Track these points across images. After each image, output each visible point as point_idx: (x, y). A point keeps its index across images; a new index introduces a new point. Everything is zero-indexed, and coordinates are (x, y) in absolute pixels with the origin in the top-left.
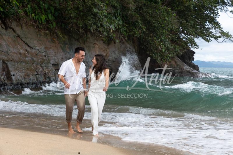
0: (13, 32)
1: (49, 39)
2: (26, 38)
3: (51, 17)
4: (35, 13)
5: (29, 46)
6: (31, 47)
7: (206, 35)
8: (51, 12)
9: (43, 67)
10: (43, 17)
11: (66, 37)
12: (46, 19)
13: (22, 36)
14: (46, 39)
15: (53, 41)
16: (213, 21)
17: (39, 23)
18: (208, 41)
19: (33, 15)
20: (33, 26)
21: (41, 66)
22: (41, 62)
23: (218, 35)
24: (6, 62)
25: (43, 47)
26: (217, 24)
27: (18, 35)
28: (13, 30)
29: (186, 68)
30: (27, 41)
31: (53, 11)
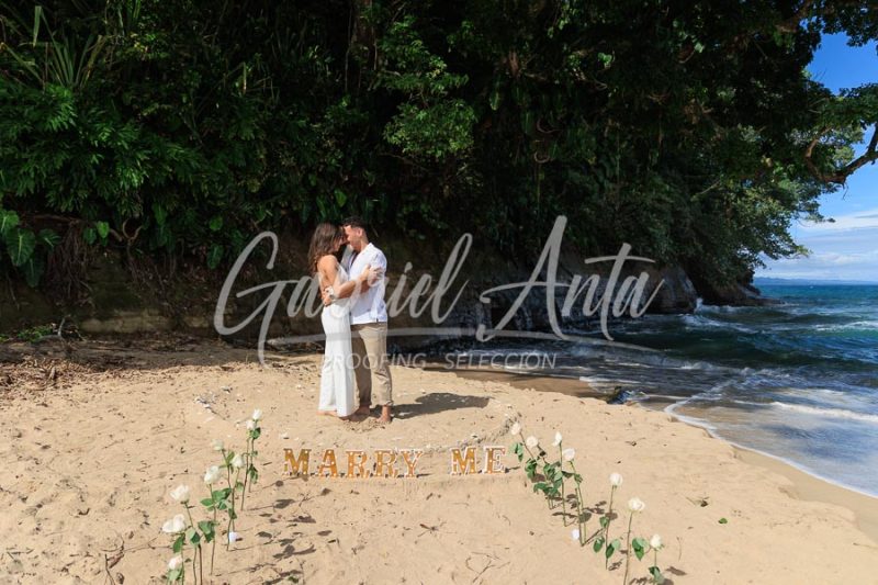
3: (593, 239)
4: (575, 235)
7: (773, 251)
10: (586, 240)
16: (781, 232)
18: (776, 258)
23: (789, 250)
26: (787, 235)
29: (748, 293)
30: (570, 270)
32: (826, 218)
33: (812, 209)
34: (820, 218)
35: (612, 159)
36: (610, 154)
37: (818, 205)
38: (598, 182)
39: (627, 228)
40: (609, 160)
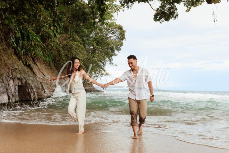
0: (36, 66)
1: (50, 72)
2: (42, 70)
3: (51, 59)
4: (44, 56)
5: (44, 75)
6: (44, 76)
8: (51, 57)
9: (52, 87)
11: (57, 71)
12: (49, 60)
13: (40, 69)
14: (49, 72)
15: (52, 73)
17: (46, 62)
19: (43, 57)
20: (44, 64)
21: (51, 86)
22: (50, 84)
24: (42, 83)
25: (49, 76)
27: (39, 68)
28: (37, 65)
30: (43, 72)
31: (52, 56)
32: (114, 64)
33: (110, 61)
34: (113, 64)
35: (60, 24)
36: (59, 22)
37: (112, 60)
38: (54, 33)
39: (66, 55)
40: (59, 25)
